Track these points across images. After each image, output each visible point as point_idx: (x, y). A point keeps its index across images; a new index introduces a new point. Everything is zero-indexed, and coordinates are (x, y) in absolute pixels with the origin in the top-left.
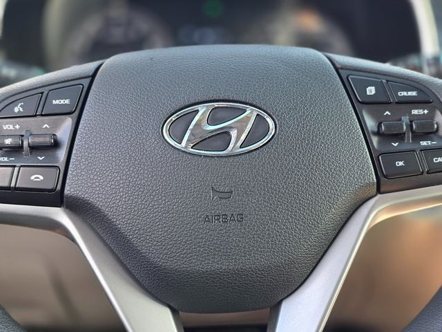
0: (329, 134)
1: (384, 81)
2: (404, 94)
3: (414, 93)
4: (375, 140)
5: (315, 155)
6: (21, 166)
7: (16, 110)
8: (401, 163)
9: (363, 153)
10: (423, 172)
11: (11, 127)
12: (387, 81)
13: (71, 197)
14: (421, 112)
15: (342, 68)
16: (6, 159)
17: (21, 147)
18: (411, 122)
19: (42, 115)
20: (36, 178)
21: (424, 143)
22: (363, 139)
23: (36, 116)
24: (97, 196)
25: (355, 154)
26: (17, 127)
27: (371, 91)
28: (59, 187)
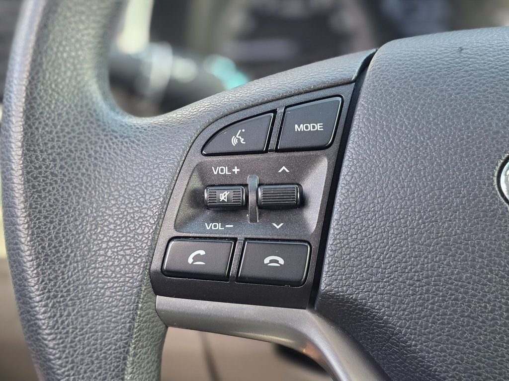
6: (246, 239)
7: (234, 141)
11: (226, 171)
13: (332, 296)
16: (219, 226)
17: (245, 206)
19: (277, 150)
20: (271, 261)
23: (267, 151)
24: (379, 297)
26: (236, 170)
28: (311, 278)
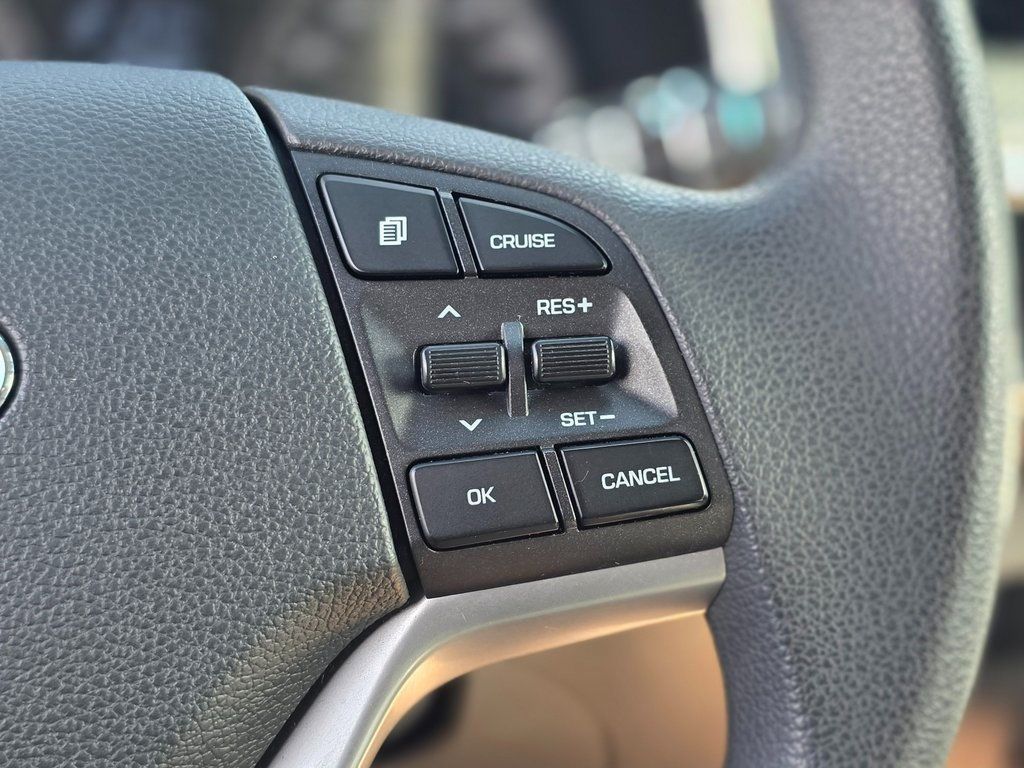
0: (227, 391)
1: (446, 195)
2: (511, 241)
3: (546, 241)
4: (398, 409)
5: (165, 475)
8: (484, 496)
9: (350, 462)
10: (562, 527)
12: (456, 195)
14: (568, 305)
15: (302, 149)
18: (529, 341)
21: (572, 420)
22: (356, 410)
25: (319, 466)
27: (393, 230)
